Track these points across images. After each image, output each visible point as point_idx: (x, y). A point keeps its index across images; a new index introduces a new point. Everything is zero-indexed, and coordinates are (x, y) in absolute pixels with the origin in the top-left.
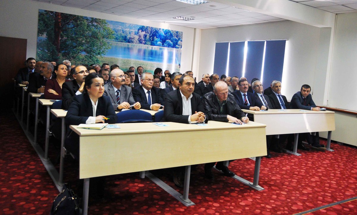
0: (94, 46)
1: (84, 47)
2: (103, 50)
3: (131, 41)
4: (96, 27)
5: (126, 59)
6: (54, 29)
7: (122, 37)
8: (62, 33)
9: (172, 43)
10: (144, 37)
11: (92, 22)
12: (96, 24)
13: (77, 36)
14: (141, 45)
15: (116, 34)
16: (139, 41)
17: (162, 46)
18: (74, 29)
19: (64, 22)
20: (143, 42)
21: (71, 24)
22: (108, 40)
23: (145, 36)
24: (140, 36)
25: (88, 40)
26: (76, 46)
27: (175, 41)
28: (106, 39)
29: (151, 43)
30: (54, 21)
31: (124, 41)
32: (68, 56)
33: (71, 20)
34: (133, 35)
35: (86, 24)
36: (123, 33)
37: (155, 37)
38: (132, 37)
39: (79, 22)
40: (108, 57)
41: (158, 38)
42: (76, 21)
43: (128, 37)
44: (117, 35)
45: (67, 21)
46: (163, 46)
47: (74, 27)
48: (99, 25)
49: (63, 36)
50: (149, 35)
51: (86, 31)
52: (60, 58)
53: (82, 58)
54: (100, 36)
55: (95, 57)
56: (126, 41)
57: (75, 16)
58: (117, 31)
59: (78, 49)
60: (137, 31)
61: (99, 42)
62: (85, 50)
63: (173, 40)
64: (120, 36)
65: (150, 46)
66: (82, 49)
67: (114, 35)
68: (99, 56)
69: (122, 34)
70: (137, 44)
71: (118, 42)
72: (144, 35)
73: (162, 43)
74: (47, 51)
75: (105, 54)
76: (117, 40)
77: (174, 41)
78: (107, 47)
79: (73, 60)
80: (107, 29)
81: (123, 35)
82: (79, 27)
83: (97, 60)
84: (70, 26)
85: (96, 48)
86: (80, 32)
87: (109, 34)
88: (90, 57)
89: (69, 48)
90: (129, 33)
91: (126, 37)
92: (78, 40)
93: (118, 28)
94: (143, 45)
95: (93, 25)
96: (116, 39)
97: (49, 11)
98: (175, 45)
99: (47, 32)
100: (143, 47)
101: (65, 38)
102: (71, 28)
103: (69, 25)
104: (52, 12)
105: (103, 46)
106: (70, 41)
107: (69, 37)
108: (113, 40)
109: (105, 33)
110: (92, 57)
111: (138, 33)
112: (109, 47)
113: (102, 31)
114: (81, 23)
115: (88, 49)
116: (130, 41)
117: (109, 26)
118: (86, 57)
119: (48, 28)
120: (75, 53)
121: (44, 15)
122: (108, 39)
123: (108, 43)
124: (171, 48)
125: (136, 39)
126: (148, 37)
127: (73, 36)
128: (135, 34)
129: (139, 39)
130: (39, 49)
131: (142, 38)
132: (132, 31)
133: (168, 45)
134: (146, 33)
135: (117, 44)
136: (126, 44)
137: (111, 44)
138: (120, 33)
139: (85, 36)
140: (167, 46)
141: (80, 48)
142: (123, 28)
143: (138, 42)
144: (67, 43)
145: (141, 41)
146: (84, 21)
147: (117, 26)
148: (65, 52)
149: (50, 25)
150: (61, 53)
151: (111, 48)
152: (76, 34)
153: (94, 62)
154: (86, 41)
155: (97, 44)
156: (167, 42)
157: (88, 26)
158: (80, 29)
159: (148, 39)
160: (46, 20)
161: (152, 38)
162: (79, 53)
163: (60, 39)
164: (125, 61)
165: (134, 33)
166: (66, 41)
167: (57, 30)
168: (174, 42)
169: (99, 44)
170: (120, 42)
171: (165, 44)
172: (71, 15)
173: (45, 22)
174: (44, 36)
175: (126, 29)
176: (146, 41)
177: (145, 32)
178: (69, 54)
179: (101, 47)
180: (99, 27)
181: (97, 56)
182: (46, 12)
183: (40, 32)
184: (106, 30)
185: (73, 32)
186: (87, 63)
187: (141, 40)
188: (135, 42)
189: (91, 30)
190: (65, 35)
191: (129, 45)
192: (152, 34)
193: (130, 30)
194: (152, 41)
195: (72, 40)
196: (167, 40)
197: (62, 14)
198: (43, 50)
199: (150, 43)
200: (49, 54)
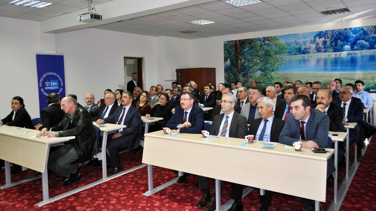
0: (267, 63)
1: (259, 66)
2: (276, 66)
3: (307, 52)
4: (268, 45)
5: (303, 72)
6: (234, 55)
7: (296, 49)
8: (240, 57)
9: (367, 43)
10: (323, 44)
11: (264, 41)
12: (267, 42)
13: (252, 58)
14: (319, 54)
15: (289, 47)
16: (317, 50)
17: (350, 51)
18: (249, 51)
19: (242, 47)
20: (323, 50)
21: (247, 47)
22: (281, 56)
23: (325, 42)
24: (317, 44)
25: (262, 59)
26: (253, 66)
27: (373, 39)
28: (278, 55)
29: (334, 49)
30: (234, 48)
31: (298, 53)
32: (246, 76)
33: (246, 44)
34: (308, 45)
35: (259, 45)
36: (297, 45)
37: (339, 41)
38: (307, 47)
39: (253, 45)
40: (282, 73)
41: (343, 41)
42: (251, 44)
43: (303, 48)
44: (290, 49)
45: (243, 46)
46: (352, 50)
47: (249, 50)
48: (271, 43)
49: (242, 60)
50: (329, 40)
51: (260, 51)
52: (240, 79)
53: (258, 77)
54: (272, 53)
55: (269, 74)
56: (301, 53)
57: (250, 39)
58: (289, 44)
59: (254, 69)
60: (313, 39)
61: (272, 59)
62: (260, 69)
63: (369, 38)
64: (293, 49)
65: (332, 53)
66: (257, 68)
67: (286, 49)
68: (273, 72)
69: (295, 47)
70: (315, 54)
71: (292, 55)
72: (323, 41)
73: (350, 47)
74: (231, 74)
75: (279, 71)
76: (290, 54)
77: (371, 40)
78: (281, 63)
79: (250, 79)
80: (279, 44)
81: (297, 47)
82: (253, 49)
83: (272, 77)
84: (246, 50)
85: (270, 65)
86: (254, 53)
87: (282, 49)
88: (265, 75)
89: (247, 69)
90: (304, 44)
91: (300, 48)
92: (253, 61)
93: (290, 41)
94: (322, 53)
95: (265, 44)
96: (289, 52)
97: (230, 41)
98: (372, 45)
99: (230, 59)
100: (323, 55)
101: (243, 61)
102: (247, 51)
103: (245, 48)
104: (232, 41)
105: (276, 62)
106: (247, 63)
107: (246, 59)
108: (286, 54)
109: (277, 50)
110: (267, 75)
111: (314, 41)
112: (283, 62)
113: (274, 48)
114: (255, 45)
115: (263, 67)
116: (305, 52)
117: (280, 41)
118: (261, 76)
119: (230, 55)
120: (252, 73)
121: (227, 45)
122: (281, 54)
123: (281, 58)
124: (367, 50)
125: (313, 48)
126: (328, 43)
127: (249, 57)
128: (311, 43)
129: (316, 47)
130: (226, 73)
131: (321, 45)
132: (307, 41)
133: (360, 47)
134: (325, 38)
135: (291, 57)
136: (300, 57)
137: (284, 59)
138: (293, 46)
139: (259, 56)
140: (360, 49)
141: (255, 67)
142: (295, 39)
143: (315, 51)
144: (245, 65)
145: (320, 50)
146: (257, 43)
147: (289, 39)
148: (244, 73)
149: (232, 52)
150: (241, 74)
151: (284, 63)
152: (251, 55)
153: (269, 79)
154: (260, 61)
155: (270, 61)
156: (359, 43)
157: (261, 46)
158: (254, 51)
159: (328, 45)
160: (229, 49)
161: (334, 42)
162: (255, 72)
163: (240, 62)
164: (302, 75)
165: (309, 42)
166: (244, 63)
167: (237, 55)
168: (371, 42)
169: (273, 61)
170: (294, 55)
171: (355, 47)
172: (246, 40)
173: (228, 50)
174: (228, 62)
175: (300, 40)
176: (326, 49)
177: (323, 38)
178: (247, 75)
179: (275, 64)
180: (271, 44)
181: (271, 73)
182: (228, 43)
183: (226, 59)
184: (277, 46)
185: (249, 54)
186: (262, 81)
187: (319, 48)
188: (312, 51)
189: (264, 49)
190: (243, 58)
191: (304, 57)
192: (334, 38)
193: (304, 40)
194: (334, 46)
195: (248, 61)
196: (359, 41)
197: (239, 40)
198: (228, 74)
199: (332, 50)
200: (233, 77)
